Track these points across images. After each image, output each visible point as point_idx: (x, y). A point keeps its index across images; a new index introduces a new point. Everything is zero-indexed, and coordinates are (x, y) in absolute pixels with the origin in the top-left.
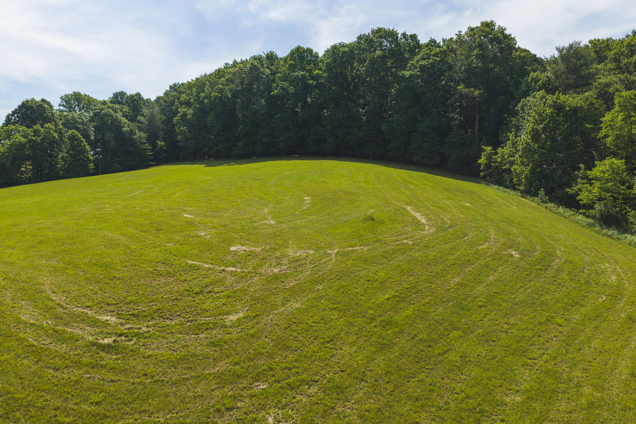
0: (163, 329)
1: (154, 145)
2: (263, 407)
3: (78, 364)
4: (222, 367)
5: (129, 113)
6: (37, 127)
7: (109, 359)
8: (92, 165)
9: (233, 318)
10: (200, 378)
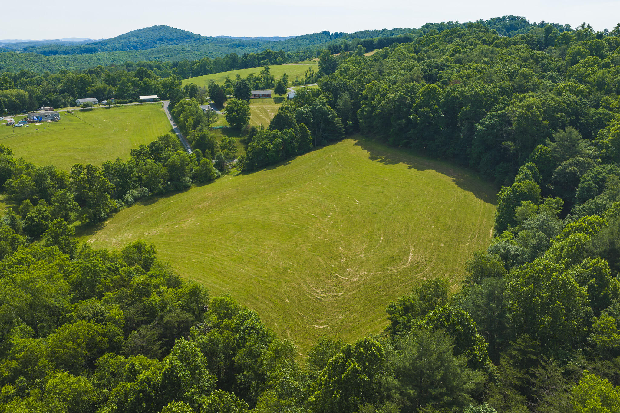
0: (328, 296)
1: (346, 124)
2: (340, 314)
3: (314, 302)
4: (336, 305)
5: (332, 99)
6: (286, 130)
7: (319, 301)
8: (311, 144)
9: (341, 294)
10: (332, 307)
